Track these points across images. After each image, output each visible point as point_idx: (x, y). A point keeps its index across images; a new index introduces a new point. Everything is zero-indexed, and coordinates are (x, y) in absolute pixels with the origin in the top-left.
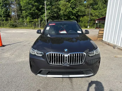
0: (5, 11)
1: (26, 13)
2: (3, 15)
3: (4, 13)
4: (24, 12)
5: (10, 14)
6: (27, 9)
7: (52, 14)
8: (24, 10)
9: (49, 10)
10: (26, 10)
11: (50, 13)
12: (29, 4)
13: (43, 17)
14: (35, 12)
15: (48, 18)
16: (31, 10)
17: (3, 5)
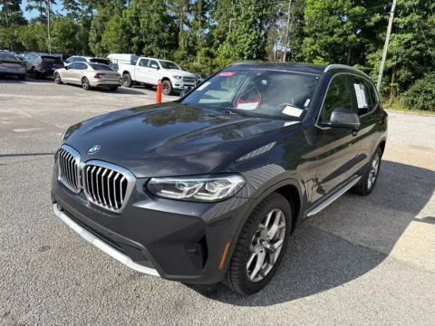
0: (254, 39)
1: (313, 44)
2: (247, 51)
3: (250, 45)
4: (308, 40)
5: (266, 48)
6: (319, 31)
7: (418, 49)
8: (307, 36)
9: (407, 32)
10: (316, 36)
11: (408, 45)
12: (331, 14)
13: (373, 59)
14: (346, 40)
15: (395, 63)
16: (332, 34)
17: (255, 22)
